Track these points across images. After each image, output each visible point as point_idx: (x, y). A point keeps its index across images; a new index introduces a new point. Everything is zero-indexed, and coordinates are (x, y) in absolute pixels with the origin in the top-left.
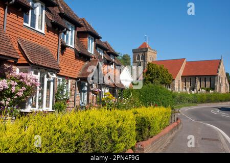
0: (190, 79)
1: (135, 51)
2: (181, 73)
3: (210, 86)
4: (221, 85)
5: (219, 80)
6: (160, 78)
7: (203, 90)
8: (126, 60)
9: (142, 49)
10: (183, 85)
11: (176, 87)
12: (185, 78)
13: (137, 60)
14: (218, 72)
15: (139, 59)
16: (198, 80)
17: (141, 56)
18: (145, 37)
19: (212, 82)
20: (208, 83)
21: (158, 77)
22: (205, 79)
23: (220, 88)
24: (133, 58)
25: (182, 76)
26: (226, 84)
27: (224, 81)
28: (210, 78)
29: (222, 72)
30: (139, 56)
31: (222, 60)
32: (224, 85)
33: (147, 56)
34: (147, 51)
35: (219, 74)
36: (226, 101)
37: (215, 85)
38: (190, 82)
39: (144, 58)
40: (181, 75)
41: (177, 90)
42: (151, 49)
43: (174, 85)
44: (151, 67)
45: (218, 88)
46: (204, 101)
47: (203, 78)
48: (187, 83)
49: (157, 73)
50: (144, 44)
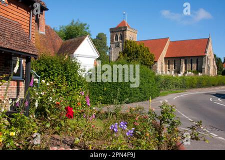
0: (175, 61)
1: (112, 31)
2: (164, 54)
3: (197, 69)
4: (209, 67)
5: (208, 61)
6: (140, 58)
7: (190, 73)
8: (101, 39)
9: (120, 28)
10: (166, 68)
11: (159, 69)
12: (168, 60)
13: (115, 41)
14: (206, 53)
15: (117, 39)
16: (183, 62)
17: (119, 36)
18: (124, 14)
19: (199, 64)
20: (195, 66)
21: (137, 57)
22: (191, 60)
23: (208, 70)
24: (111, 38)
25: (165, 58)
26: (214, 66)
27: (212, 63)
28: (197, 60)
29: (210, 53)
30: (117, 36)
31: (210, 39)
32: (212, 68)
33: (126, 36)
34: (126, 30)
35: (207, 54)
36: (218, 85)
37: (203, 67)
38: (175, 64)
39: (122, 37)
40: (164, 56)
41: (160, 73)
42: (130, 28)
43: (157, 68)
44: (129, 45)
45: (206, 71)
46: (194, 85)
47: (189, 59)
48: (170, 65)
49: (137, 52)
50: (123, 22)
